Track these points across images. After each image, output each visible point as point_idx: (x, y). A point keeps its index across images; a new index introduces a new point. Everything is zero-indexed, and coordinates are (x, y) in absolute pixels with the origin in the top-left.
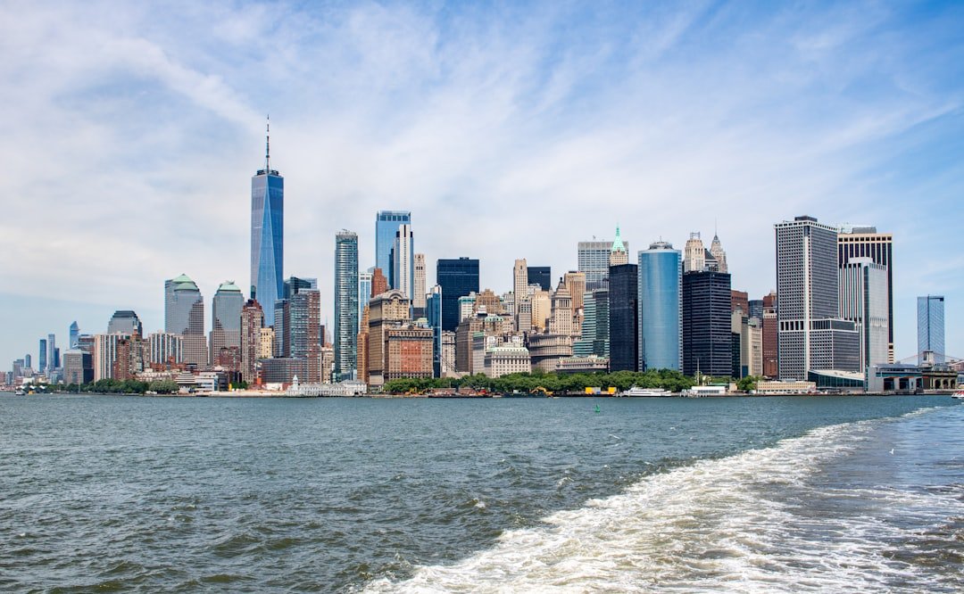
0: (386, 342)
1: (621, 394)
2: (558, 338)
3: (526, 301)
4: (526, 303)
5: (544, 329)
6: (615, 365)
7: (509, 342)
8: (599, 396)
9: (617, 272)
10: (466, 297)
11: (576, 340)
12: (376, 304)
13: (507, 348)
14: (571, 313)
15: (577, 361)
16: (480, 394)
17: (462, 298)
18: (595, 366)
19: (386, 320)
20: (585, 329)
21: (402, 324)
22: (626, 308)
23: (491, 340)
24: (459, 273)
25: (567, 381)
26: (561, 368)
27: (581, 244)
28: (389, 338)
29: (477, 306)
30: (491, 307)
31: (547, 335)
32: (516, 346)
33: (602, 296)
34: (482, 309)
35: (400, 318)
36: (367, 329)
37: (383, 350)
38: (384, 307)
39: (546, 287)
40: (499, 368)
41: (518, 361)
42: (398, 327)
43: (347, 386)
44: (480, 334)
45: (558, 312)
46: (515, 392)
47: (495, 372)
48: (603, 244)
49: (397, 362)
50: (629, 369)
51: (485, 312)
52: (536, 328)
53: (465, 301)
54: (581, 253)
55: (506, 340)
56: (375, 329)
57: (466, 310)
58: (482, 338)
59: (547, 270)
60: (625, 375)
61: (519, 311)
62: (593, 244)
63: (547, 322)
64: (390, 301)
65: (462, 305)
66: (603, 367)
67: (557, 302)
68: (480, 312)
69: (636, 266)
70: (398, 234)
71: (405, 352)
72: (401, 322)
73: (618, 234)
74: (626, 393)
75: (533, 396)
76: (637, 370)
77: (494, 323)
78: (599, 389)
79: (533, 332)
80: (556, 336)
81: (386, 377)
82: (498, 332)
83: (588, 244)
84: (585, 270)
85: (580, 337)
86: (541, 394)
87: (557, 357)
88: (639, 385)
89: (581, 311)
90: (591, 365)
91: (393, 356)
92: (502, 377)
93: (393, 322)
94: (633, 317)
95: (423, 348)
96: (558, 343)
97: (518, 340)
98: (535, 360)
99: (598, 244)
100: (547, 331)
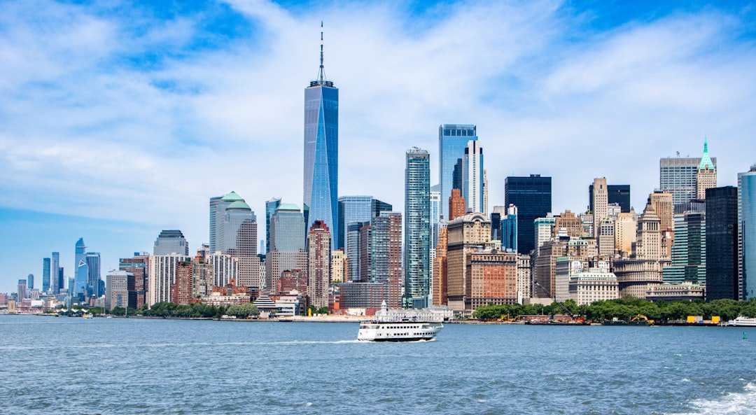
0: (469, 266)
1: (726, 324)
2: (646, 264)
3: (607, 222)
4: (608, 225)
5: (630, 253)
6: (712, 292)
7: (595, 267)
8: (701, 325)
9: (714, 195)
10: (543, 219)
11: (665, 265)
12: (456, 227)
13: (594, 273)
14: (659, 236)
15: (670, 288)
16: (579, 322)
17: (539, 219)
18: (690, 294)
19: (468, 243)
20: (674, 252)
21: (484, 248)
22: (725, 232)
23: (576, 265)
24: (530, 192)
25: (668, 309)
26: (652, 295)
27: (662, 161)
28: (471, 262)
29: (557, 228)
30: (572, 229)
31: (633, 260)
32: (602, 271)
33: (693, 219)
34: (563, 232)
35: (482, 242)
36: (444, 252)
37: (464, 275)
38: (466, 230)
39: (626, 208)
40: (585, 295)
41: (605, 287)
42: (481, 251)
43: (434, 312)
44: (565, 259)
45: (645, 236)
46: (615, 319)
47: (584, 298)
48: (689, 160)
49: (480, 287)
50: (730, 297)
51: (566, 235)
52: (620, 252)
53: (542, 222)
54: (663, 170)
55: (591, 265)
56: (455, 252)
57: (543, 234)
58: (567, 263)
59: (626, 189)
60: (727, 304)
61: (599, 233)
62: (677, 161)
63: (634, 246)
64: (471, 224)
65: (539, 227)
66: (699, 294)
67: (645, 226)
68: (562, 235)
69: (736, 189)
70: (467, 151)
71: (487, 277)
72: (484, 246)
73: (706, 151)
74: (731, 322)
75: (635, 324)
76: (736, 298)
77: (578, 247)
78: (702, 317)
79: (618, 256)
80: (644, 262)
81: (468, 303)
82: (584, 257)
83: (671, 160)
84: (668, 188)
85: (669, 262)
86: (643, 324)
87: (645, 283)
88: (745, 315)
89: (668, 234)
90: (686, 292)
91: (476, 281)
92: (595, 303)
93: (475, 246)
94: (732, 243)
95: (506, 273)
96: (646, 269)
97: (604, 265)
98: (622, 286)
99: (683, 160)
100: (633, 256)
